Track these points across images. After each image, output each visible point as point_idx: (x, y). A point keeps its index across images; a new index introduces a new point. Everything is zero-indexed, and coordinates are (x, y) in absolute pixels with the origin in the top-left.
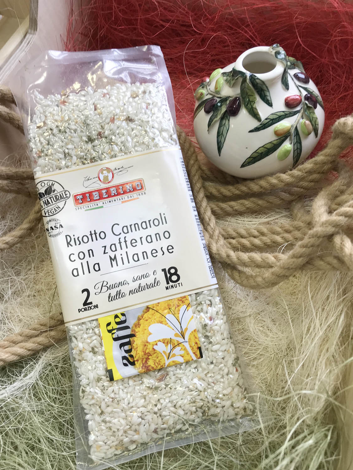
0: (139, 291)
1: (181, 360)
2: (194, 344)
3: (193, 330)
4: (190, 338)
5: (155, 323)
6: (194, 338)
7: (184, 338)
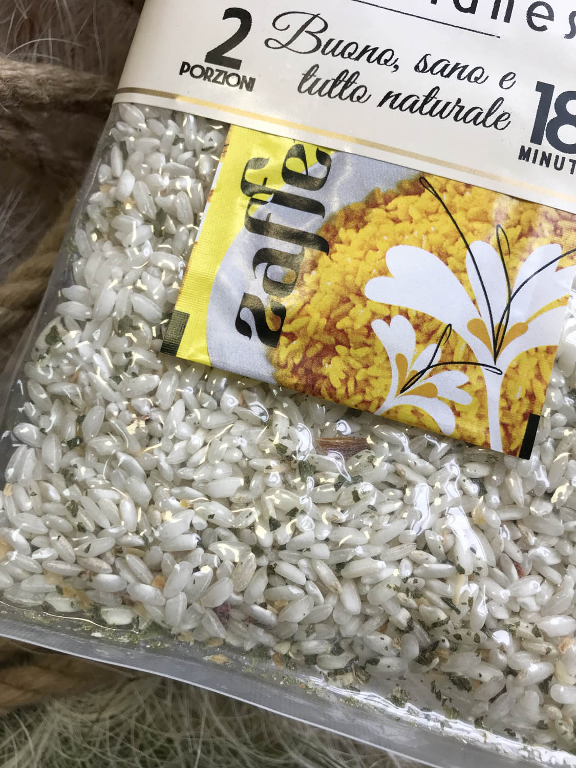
0: (421, 109)
1: (446, 421)
2: (520, 393)
3: (543, 345)
4: (517, 367)
5: (420, 244)
6: (532, 374)
7: (496, 355)
